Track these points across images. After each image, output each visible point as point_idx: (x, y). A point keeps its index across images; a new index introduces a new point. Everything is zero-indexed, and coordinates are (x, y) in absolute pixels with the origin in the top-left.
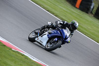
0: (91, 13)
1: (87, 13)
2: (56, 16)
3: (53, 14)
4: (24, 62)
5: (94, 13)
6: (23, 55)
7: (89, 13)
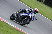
0: (42, 2)
1: (40, 2)
2: (24, 3)
3: (22, 2)
4: (7, 27)
5: (44, 2)
6: (6, 23)
7: (41, 2)
